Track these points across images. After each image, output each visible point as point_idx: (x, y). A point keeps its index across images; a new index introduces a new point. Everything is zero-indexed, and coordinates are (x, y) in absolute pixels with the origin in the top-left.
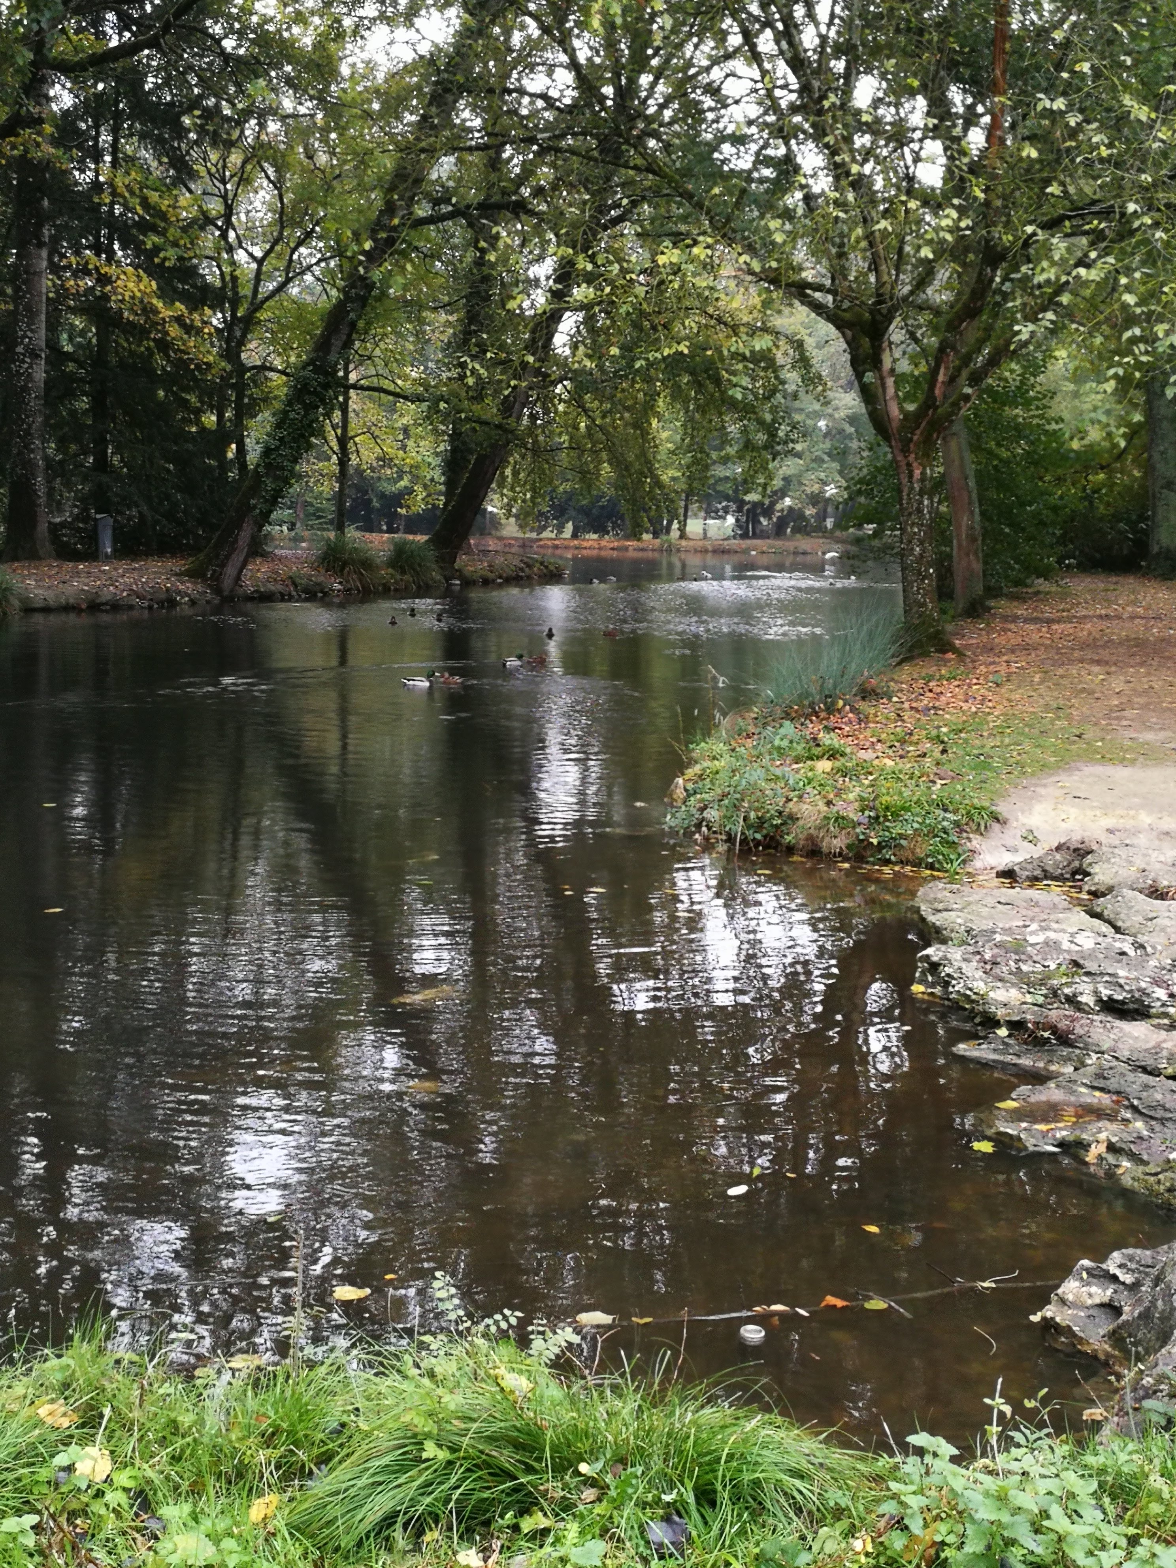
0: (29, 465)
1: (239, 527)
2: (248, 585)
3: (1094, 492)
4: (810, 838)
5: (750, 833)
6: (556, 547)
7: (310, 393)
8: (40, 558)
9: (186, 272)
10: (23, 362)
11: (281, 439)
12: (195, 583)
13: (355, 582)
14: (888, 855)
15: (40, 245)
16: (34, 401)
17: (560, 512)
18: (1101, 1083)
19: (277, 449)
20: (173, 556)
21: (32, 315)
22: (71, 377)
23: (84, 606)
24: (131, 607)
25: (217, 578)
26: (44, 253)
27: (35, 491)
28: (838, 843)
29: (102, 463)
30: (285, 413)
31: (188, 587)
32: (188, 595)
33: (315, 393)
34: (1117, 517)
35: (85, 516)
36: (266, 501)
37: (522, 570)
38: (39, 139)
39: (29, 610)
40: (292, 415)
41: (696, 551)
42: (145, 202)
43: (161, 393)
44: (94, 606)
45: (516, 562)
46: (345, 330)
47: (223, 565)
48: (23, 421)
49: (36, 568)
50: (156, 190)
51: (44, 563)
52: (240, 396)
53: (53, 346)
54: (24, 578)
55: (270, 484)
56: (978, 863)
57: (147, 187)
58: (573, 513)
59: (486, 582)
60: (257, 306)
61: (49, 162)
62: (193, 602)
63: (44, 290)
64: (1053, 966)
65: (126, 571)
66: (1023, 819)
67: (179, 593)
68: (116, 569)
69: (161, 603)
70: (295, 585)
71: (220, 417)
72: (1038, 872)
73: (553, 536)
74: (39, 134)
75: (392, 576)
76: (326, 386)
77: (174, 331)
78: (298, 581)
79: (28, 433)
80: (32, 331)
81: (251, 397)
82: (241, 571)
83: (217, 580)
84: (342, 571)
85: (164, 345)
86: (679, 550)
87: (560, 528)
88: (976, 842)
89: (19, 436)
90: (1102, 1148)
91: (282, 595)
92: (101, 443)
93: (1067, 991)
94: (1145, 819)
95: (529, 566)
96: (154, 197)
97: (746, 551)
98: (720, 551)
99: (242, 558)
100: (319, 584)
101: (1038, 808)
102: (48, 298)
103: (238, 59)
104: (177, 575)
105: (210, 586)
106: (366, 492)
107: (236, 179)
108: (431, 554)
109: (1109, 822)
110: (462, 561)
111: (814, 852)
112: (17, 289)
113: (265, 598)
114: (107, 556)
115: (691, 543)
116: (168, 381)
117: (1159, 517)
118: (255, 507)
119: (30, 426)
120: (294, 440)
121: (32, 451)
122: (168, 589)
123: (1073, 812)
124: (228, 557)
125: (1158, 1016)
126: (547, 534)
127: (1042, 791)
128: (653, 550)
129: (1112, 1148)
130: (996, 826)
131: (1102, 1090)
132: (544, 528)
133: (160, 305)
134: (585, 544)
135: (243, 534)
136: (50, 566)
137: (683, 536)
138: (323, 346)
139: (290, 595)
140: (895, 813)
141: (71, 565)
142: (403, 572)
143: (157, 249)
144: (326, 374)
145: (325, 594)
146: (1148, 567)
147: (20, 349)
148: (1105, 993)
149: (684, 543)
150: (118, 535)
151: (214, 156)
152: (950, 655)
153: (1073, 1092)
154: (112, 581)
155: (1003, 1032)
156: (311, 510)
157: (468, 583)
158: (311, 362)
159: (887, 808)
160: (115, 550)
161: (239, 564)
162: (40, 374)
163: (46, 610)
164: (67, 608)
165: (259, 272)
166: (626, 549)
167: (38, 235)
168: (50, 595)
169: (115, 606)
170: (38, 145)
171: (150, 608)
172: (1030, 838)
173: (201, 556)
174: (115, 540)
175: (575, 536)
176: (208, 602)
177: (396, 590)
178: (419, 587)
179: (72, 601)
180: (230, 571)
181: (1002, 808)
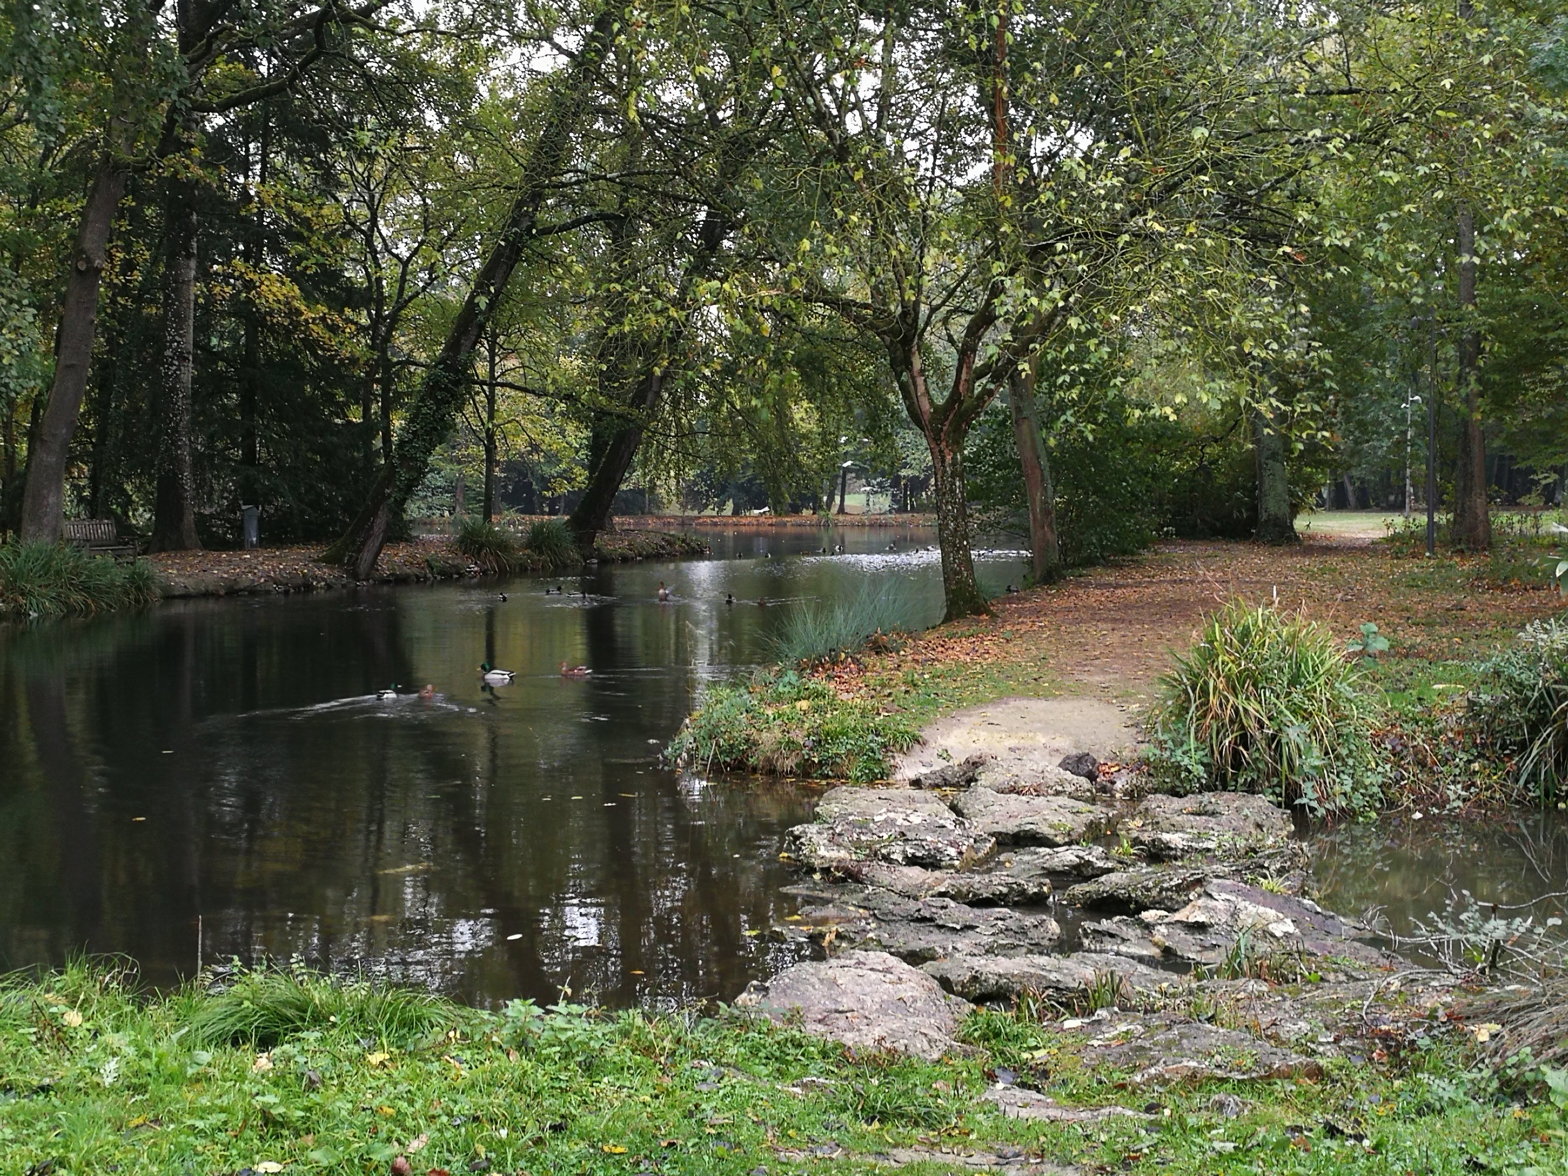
0: (177, 461)
1: (375, 514)
2: (385, 569)
3: (1211, 463)
4: (768, 760)
5: (722, 758)
6: (715, 524)
7: (441, 389)
8: (186, 549)
9: (331, 276)
10: (172, 364)
11: (414, 433)
12: (332, 569)
13: (491, 564)
14: (827, 770)
15: (189, 256)
16: (181, 401)
17: (721, 490)
18: (866, 904)
19: (411, 441)
20: (319, 542)
21: (180, 320)
22: (220, 375)
23: (222, 592)
24: (268, 592)
25: (354, 562)
26: (193, 263)
27: (182, 485)
28: (790, 763)
29: (250, 456)
30: (419, 408)
31: (325, 572)
32: (324, 580)
33: (446, 389)
34: (1233, 487)
35: (233, 507)
36: (400, 490)
37: (663, 547)
38: (188, 162)
39: (169, 597)
40: (424, 410)
41: (853, 525)
42: (290, 211)
43: (308, 389)
44: (232, 592)
45: (658, 540)
46: (474, 331)
47: (359, 551)
48: (171, 420)
49: (182, 558)
50: (300, 201)
51: (190, 553)
52: (386, 390)
53: (202, 346)
54: (167, 567)
55: (404, 475)
56: (899, 776)
57: (292, 199)
58: (733, 491)
59: (625, 560)
60: (402, 304)
61: (197, 181)
62: (329, 587)
63: (192, 298)
64: (886, 837)
65: (267, 558)
66: (940, 741)
67: (315, 578)
68: (256, 557)
69: (297, 588)
70: (431, 568)
71: (366, 410)
72: (939, 781)
73: (714, 513)
74: (188, 157)
75: (529, 557)
76: (457, 383)
77: (317, 330)
78: (434, 563)
79: (175, 430)
80: (181, 336)
81: (395, 392)
82: (378, 554)
83: (354, 564)
84: (479, 553)
85: (311, 344)
86: (836, 525)
87: (721, 506)
88: (899, 759)
89: (167, 434)
90: (833, 936)
91: (418, 577)
92: (250, 436)
93: (884, 851)
94: (1041, 739)
95: (670, 543)
96: (298, 207)
97: (902, 525)
98: (876, 525)
99: (377, 544)
100: (452, 566)
101: (956, 732)
102: (196, 303)
103: (382, 80)
104: (314, 561)
105: (347, 571)
106: (526, 476)
107: (381, 187)
108: (569, 535)
109: (1013, 742)
110: (602, 541)
111: (771, 772)
112: (167, 297)
113: (400, 581)
114: (252, 545)
115: (848, 518)
116: (316, 377)
117: (1266, 486)
118: (390, 496)
119: (177, 424)
120: (427, 433)
121: (179, 447)
122: (304, 575)
123: (983, 734)
124: (363, 543)
125: (947, 867)
126: (708, 512)
127: (965, 720)
128: (811, 525)
129: (839, 936)
130: (917, 747)
131: (865, 908)
132: (706, 506)
133: (303, 308)
134: (744, 521)
135: (378, 521)
136: (195, 556)
137: (841, 510)
138: (453, 346)
139: (425, 577)
140: (833, 737)
141: (216, 554)
142: (541, 553)
143: (301, 257)
144: (457, 372)
145: (461, 575)
146: (1258, 532)
147: (168, 353)
148: (910, 851)
149: (841, 518)
150: (263, 525)
151: (360, 168)
152: (984, 617)
153: (843, 909)
154: (251, 569)
155: (817, 877)
156: (472, 494)
157: (605, 561)
158: (442, 361)
159: (828, 734)
160: (260, 540)
161: (375, 549)
162: (188, 373)
163: (186, 597)
164: (207, 595)
165: (404, 273)
166: (785, 525)
167: (187, 247)
168: (191, 583)
169: (253, 592)
170: (187, 167)
171: (286, 593)
172: (945, 755)
173: (339, 543)
174: (260, 530)
175: (736, 512)
176: (344, 586)
177: (533, 570)
178: (556, 566)
179: (211, 588)
180: (366, 556)
181: (925, 734)
